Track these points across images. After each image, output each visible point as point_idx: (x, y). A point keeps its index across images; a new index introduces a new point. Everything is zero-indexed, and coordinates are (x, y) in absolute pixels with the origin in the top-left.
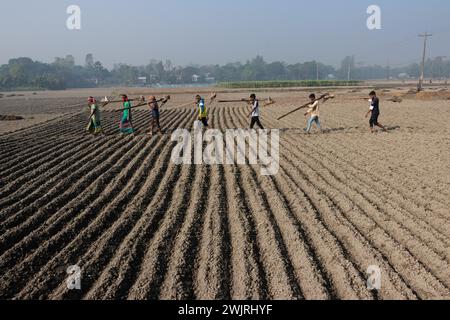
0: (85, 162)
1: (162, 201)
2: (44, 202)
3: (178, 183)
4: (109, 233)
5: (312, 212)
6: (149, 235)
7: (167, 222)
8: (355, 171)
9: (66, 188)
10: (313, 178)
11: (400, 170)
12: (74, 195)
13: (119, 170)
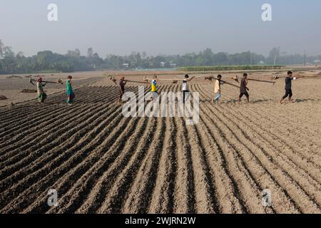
0: (71, 122)
1: (115, 150)
2: (36, 148)
3: (130, 138)
4: (72, 171)
5: (220, 161)
6: (99, 174)
7: (114, 165)
8: (261, 132)
9: (54, 139)
10: (228, 137)
11: (297, 131)
12: (57, 144)
13: (92, 128)
